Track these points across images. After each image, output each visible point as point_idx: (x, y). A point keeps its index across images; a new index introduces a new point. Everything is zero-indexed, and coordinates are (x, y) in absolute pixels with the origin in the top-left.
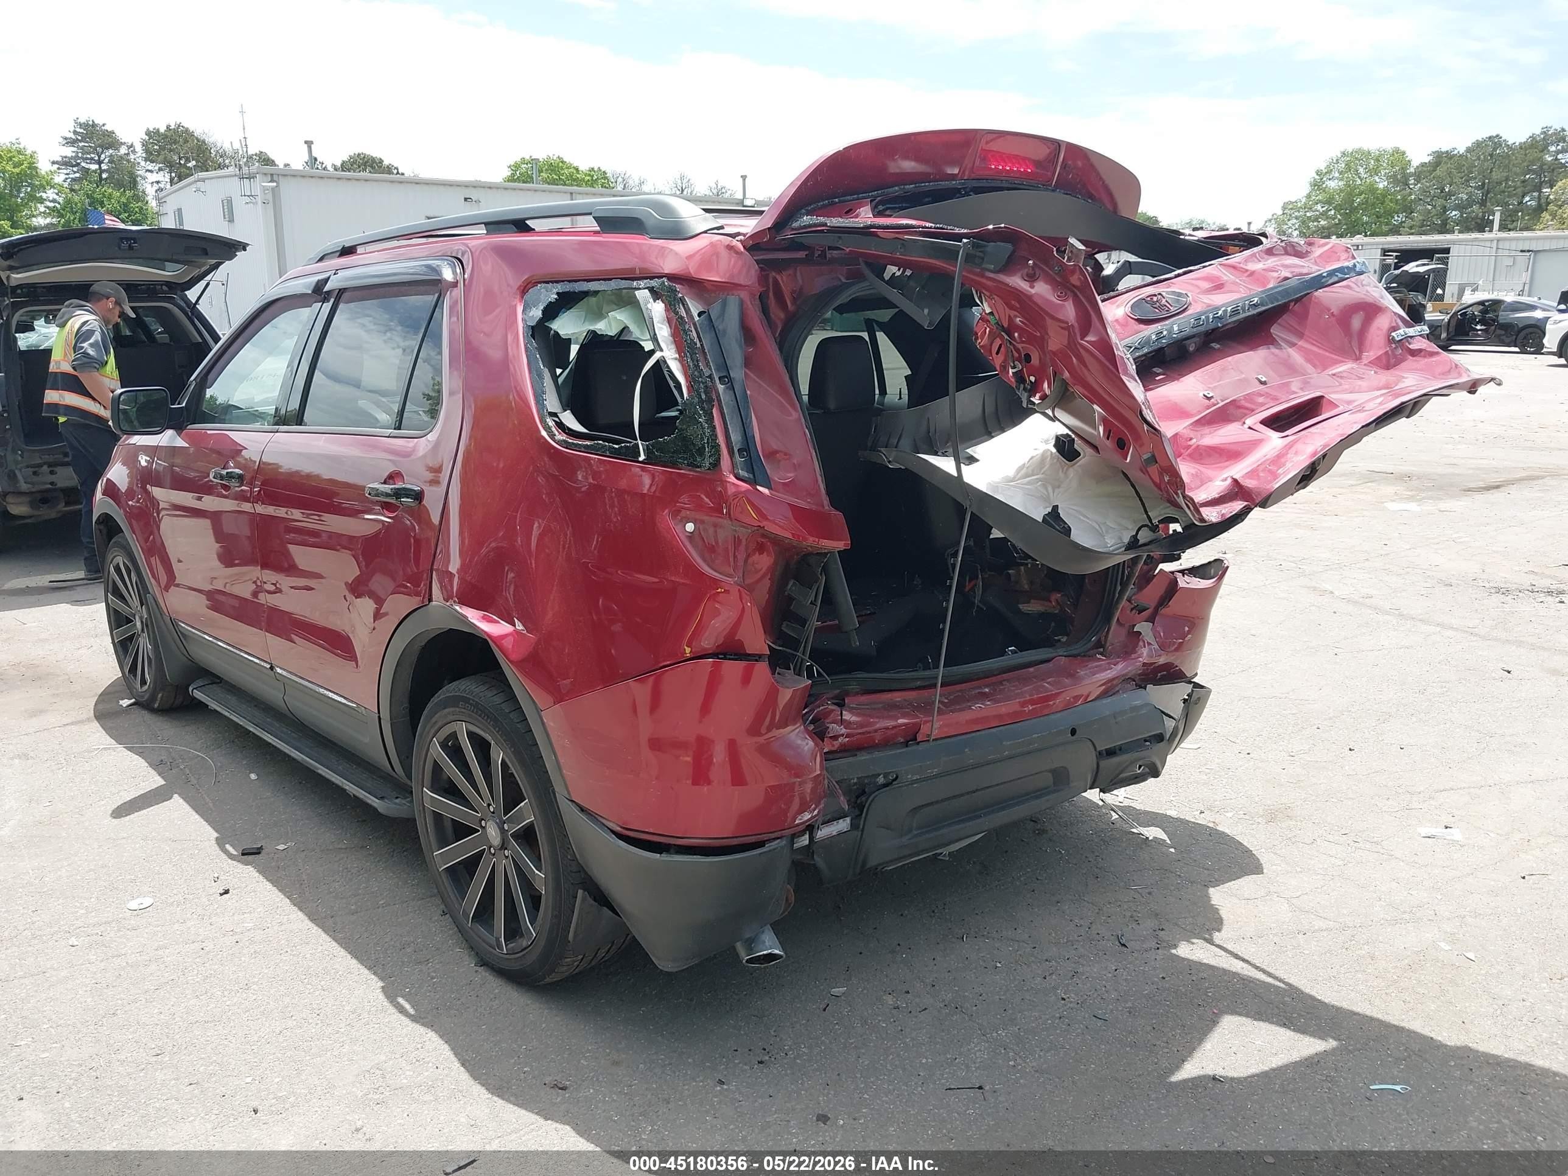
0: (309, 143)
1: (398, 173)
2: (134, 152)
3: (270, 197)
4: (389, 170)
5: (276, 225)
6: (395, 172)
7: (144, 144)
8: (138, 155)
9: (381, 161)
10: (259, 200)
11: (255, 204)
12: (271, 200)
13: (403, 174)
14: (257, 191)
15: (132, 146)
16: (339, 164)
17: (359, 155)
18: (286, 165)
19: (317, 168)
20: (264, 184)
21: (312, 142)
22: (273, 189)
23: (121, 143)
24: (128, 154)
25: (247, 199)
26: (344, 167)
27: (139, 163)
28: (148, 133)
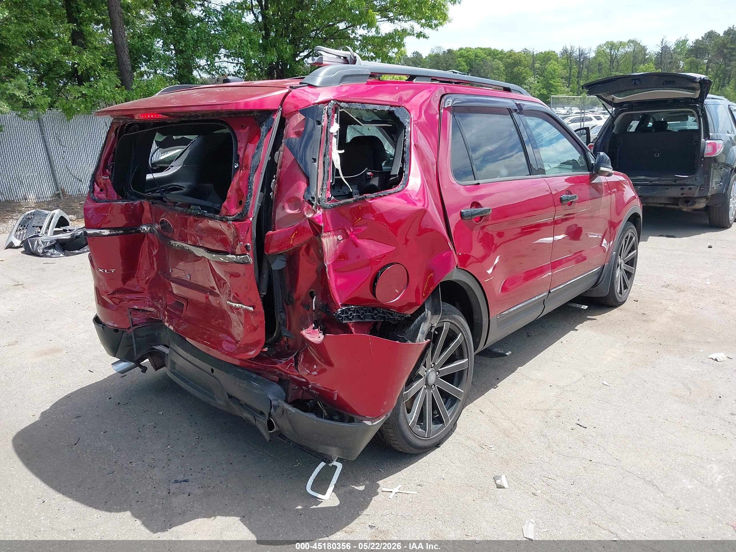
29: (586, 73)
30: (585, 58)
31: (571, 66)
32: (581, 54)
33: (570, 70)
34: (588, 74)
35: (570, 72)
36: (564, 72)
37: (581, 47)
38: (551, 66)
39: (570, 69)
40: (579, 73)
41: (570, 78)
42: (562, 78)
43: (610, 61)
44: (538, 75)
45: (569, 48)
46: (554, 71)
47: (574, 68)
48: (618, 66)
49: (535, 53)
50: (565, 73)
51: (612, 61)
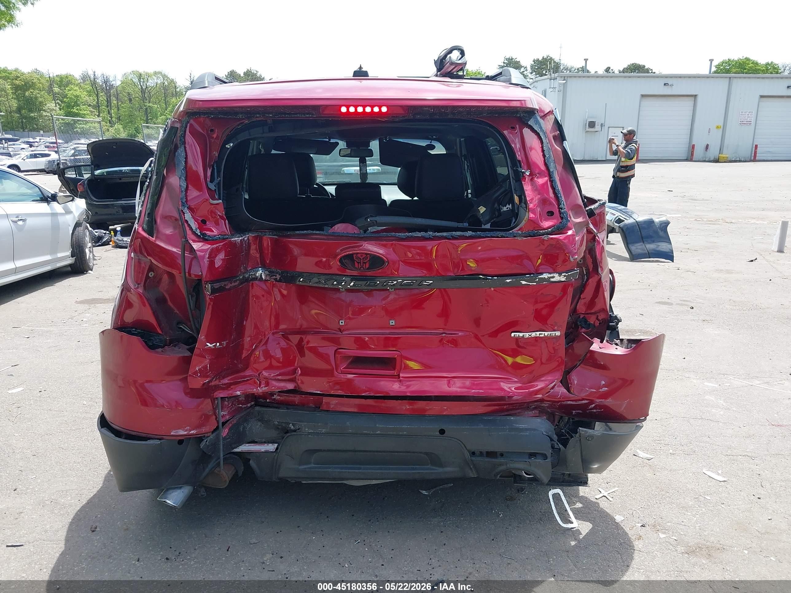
0: (586, 60)
1: (652, 72)
2: (526, 70)
3: (562, 88)
4: (647, 71)
5: (563, 101)
6: (651, 72)
7: (532, 67)
8: (528, 71)
9: (644, 66)
10: (557, 90)
11: (555, 91)
12: (562, 89)
13: (654, 73)
14: (556, 85)
15: (526, 67)
16: (622, 70)
17: (633, 64)
18: (596, 72)
19: (610, 72)
20: (559, 82)
21: (587, 59)
22: (564, 84)
23: (522, 67)
24: (524, 72)
25: (552, 90)
26: (625, 71)
27: (528, 75)
28: (534, 61)
29: (115, 102)
30: (112, 86)
31: (97, 92)
32: (106, 82)
33: (97, 97)
34: (118, 103)
35: (98, 100)
36: (90, 98)
37: (104, 74)
38: (73, 92)
39: (97, 95)
40: (107, 101)
41: (99, 107)
42: (90, 105)
43: (142, 92)
44: (58, 101)
45: (91, 73)
46: (77, 96)
47: (101, 96)
48: (150, 98)
49: (51, 76)
50: (92, 100)
51: (143, 91)
